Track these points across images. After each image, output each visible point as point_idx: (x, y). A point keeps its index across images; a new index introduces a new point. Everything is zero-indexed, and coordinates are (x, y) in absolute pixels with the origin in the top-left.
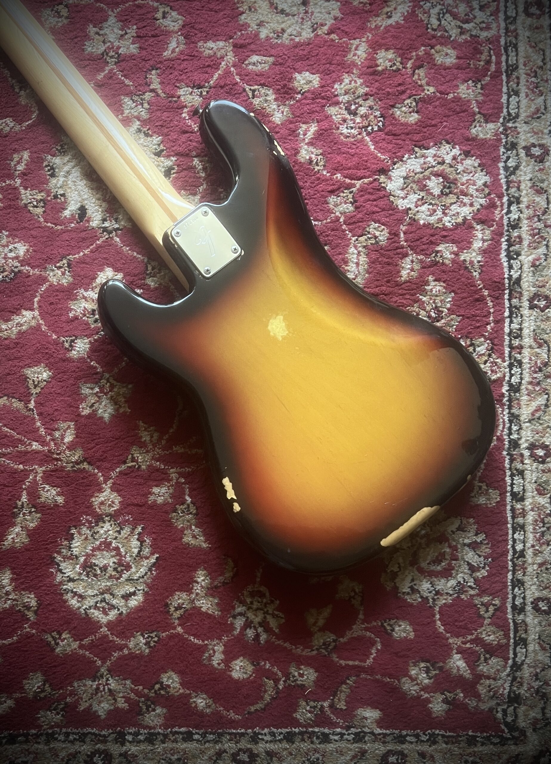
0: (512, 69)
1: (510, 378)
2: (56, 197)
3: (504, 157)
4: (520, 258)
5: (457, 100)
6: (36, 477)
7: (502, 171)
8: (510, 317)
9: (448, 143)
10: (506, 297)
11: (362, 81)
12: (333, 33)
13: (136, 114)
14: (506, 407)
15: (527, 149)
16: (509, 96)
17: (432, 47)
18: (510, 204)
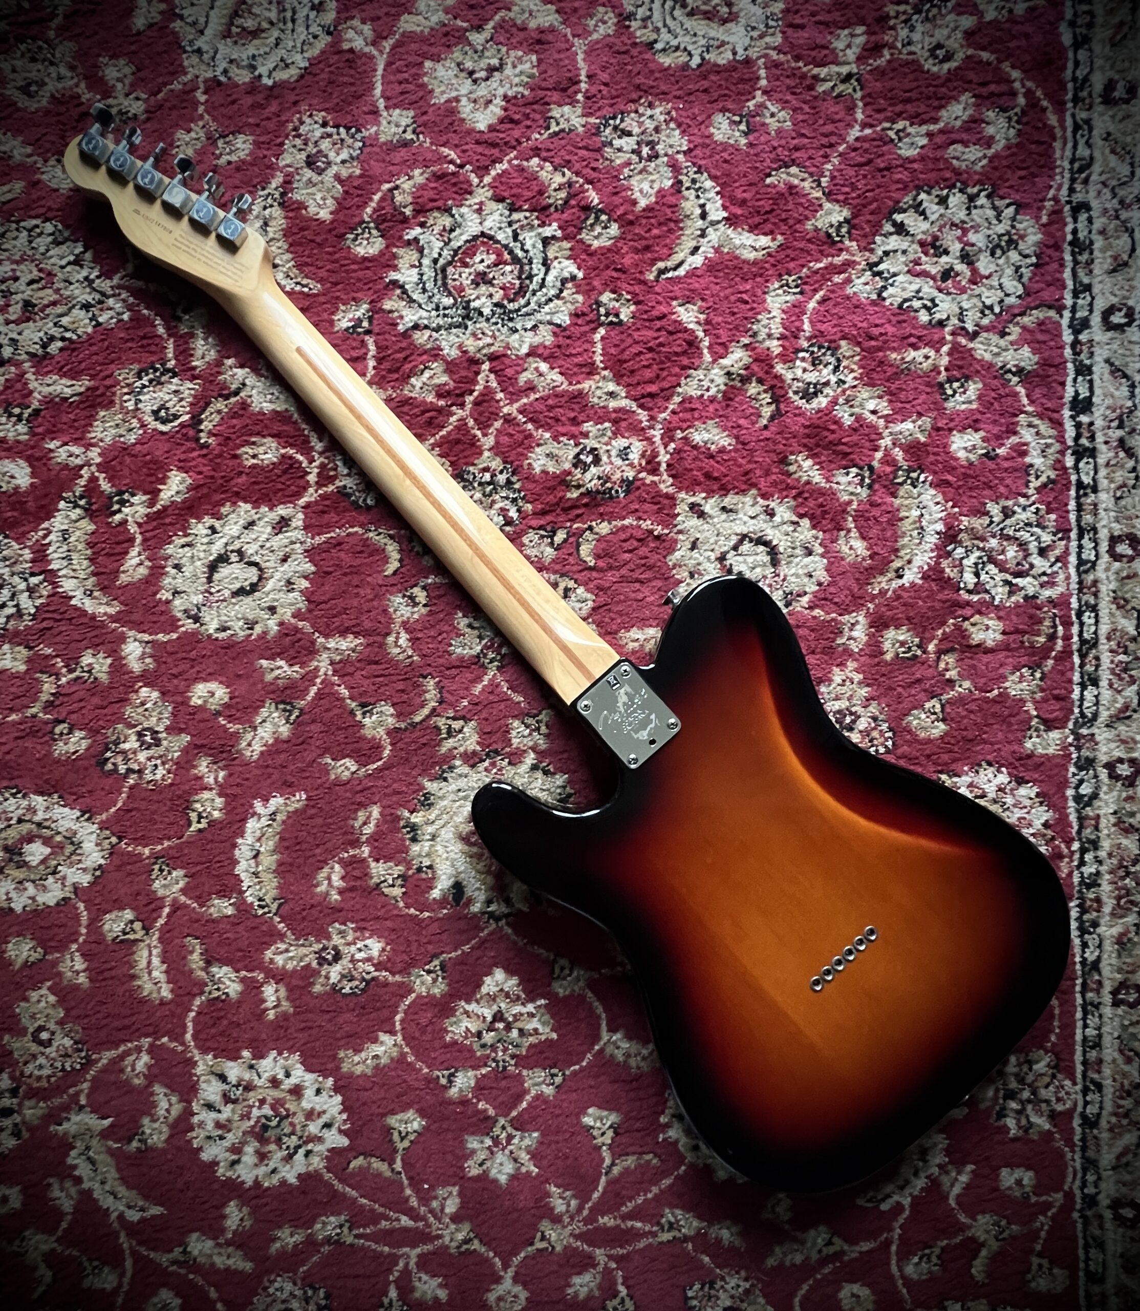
0: (1088, 645)
1: (1085, 1107)
2: (419, 870)
3: (1074, 781)
4: (1098, 930)
5: (1004, 696)
6: (407, 1264)
7: (1071, 803)
8: (1084, 1019)
9: (990, 764)
10: (1078, 988)
11: (861, 676)
12: (817, 606)
13: (531, 744)
14: (1077, 1149)
15: (1110, 766)
16: (1083, 687)
17: (966, 619)
18: (1083, 851)
